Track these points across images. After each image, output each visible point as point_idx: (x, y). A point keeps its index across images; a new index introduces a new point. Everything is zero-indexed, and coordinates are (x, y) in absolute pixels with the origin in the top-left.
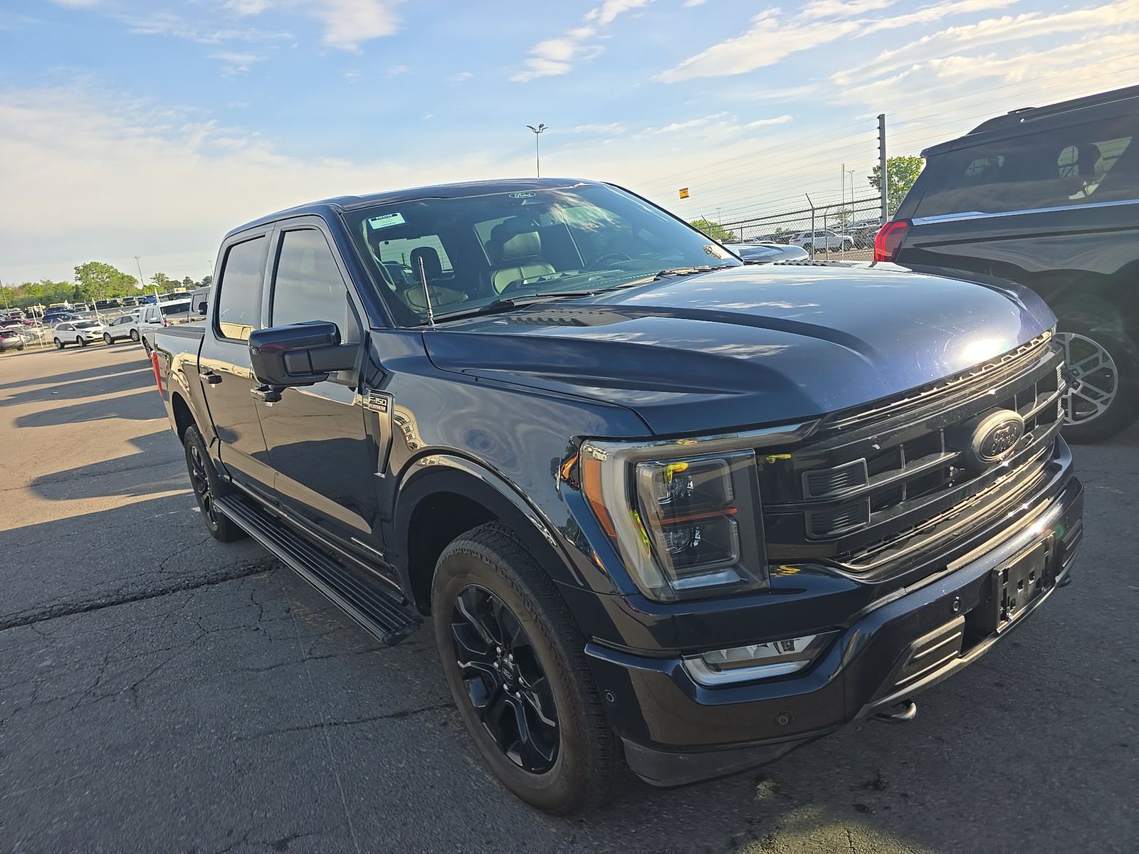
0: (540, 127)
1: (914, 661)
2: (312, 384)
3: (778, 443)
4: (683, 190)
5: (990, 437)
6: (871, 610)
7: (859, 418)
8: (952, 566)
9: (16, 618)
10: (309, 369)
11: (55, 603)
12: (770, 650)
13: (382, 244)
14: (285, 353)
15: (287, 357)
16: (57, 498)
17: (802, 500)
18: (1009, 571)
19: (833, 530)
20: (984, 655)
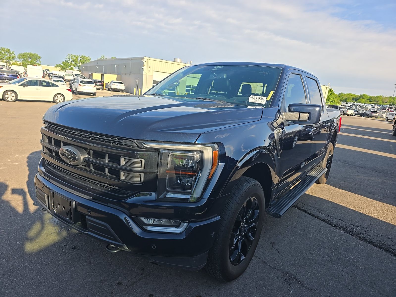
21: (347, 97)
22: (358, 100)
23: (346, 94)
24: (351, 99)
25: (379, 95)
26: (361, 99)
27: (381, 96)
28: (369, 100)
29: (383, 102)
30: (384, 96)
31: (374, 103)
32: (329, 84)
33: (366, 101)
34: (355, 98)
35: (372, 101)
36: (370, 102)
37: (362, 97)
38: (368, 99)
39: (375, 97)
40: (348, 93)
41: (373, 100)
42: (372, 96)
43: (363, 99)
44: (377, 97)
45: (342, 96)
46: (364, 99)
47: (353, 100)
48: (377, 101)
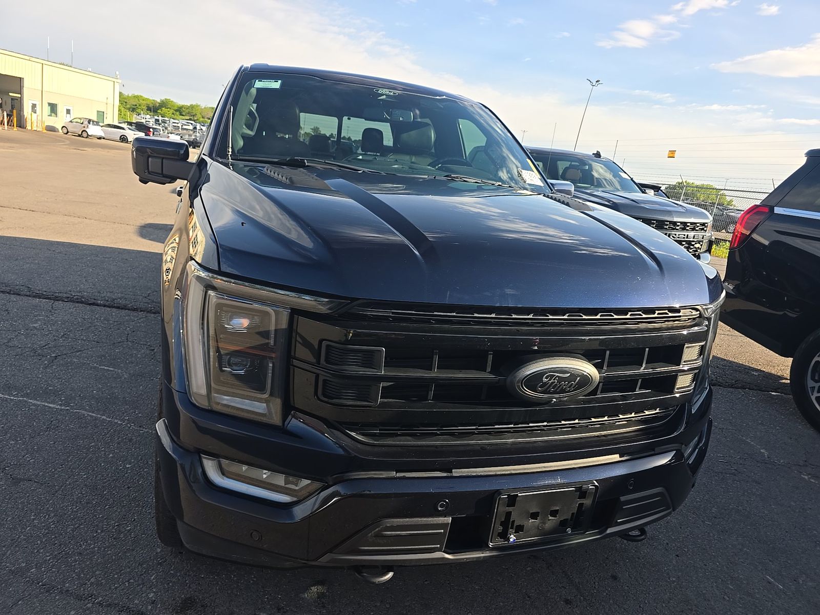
0: (597, 82)
1: (379, 535)
2: (164, 184)
3: (312, 310)
4: (672, 151)
5: (539, 375)
6: (353, 477)
7: (393, 313)
8: (456, 472)
9: (53, 295)
10: (160, 172)
11: (78, 294)
12: (280, 480)
13: (345, 118)
14: (149, 156)
15: (150, 159)
16: (145, 238)
17: (319, 364)
18: (518, 498)
19: (341, 399)
20: (476, 561)
21: (135, 104)
22: (159, 111)
23: (130, 96)
24: (145, 108)
25: (194, 104)
26: (164, 109)
27: (198, 106)
28: (178, 113)
29: (203, 118)
30: (203, 106)
31: (188, 118)
32: (117, 73)
33: (173, 114)
34: (151, 105)
35: (184, 114)
36: (181, 116)
37: (164, 104)
38: (176, 111)
39: (188, 108)
40: (136, 95)
41: (185, 112)
42: (183, 104)
43: (168, 108)
44: (192, 107)
45: (125, 101)
46: (169, 110)
47: (149, 109)
48: (194, 116)
